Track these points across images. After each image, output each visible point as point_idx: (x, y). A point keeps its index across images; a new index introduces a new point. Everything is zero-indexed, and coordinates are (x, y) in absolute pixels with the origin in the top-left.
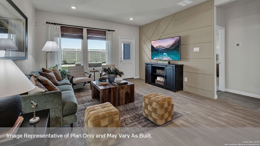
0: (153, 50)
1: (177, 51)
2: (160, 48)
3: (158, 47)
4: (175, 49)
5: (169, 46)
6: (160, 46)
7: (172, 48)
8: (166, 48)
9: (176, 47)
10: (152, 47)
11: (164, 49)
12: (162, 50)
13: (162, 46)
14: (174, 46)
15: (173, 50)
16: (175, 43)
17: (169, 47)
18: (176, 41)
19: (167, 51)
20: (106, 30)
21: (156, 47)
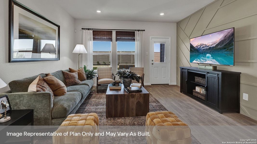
0: (193, 50)
1: (228, 50)
2: (201, 47)
3: (199, 46)
4: (225, 48)
5: (215, 43)
6: (201, 45)
7: (219, 47)
8: (210, 46)
9: (226, 44)
10: (192, 46)
11: (207, 49)
12: (204, 50)
13: (204, 44)
14: (223, 44)
15: (221, 49)
16: (224, 39)
17: (214, 45)
18: (225, 37)
19: (211, 51)
20: (135, 30)
21: (196, 46)
